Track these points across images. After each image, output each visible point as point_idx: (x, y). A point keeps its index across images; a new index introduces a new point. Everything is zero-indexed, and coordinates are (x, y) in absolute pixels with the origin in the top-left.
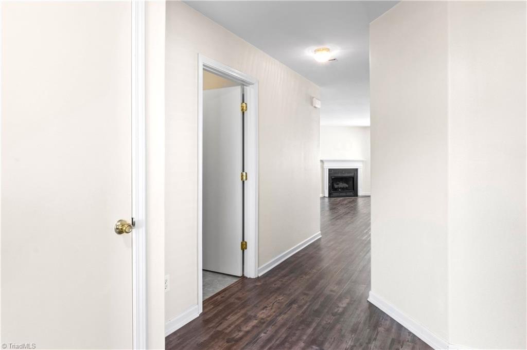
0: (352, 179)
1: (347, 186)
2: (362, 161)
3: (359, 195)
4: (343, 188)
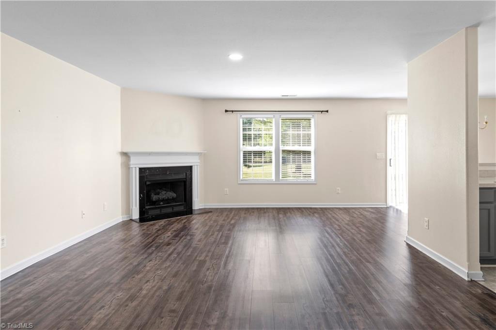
0: (183, 184)
1: (174, 195)
2: (199, 154)
3: (196, 209)
4: (168, 199)
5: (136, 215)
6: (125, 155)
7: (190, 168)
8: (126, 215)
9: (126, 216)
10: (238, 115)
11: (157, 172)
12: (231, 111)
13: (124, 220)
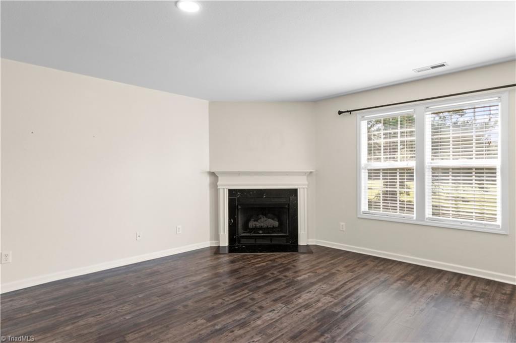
0: (287, 211)
2: (305, 174)
3: (301, 244)
4: (267, 228)
5: (224, 242)
6: (213, 174)
7: (294, 192)
8: (215, 240)
9: (214, 242)
10: (358, 115)
11: (250, 195)
12: (348, 111)
13: (212, 245)
